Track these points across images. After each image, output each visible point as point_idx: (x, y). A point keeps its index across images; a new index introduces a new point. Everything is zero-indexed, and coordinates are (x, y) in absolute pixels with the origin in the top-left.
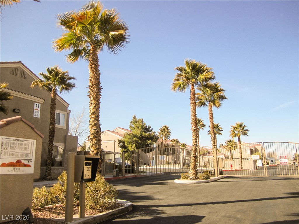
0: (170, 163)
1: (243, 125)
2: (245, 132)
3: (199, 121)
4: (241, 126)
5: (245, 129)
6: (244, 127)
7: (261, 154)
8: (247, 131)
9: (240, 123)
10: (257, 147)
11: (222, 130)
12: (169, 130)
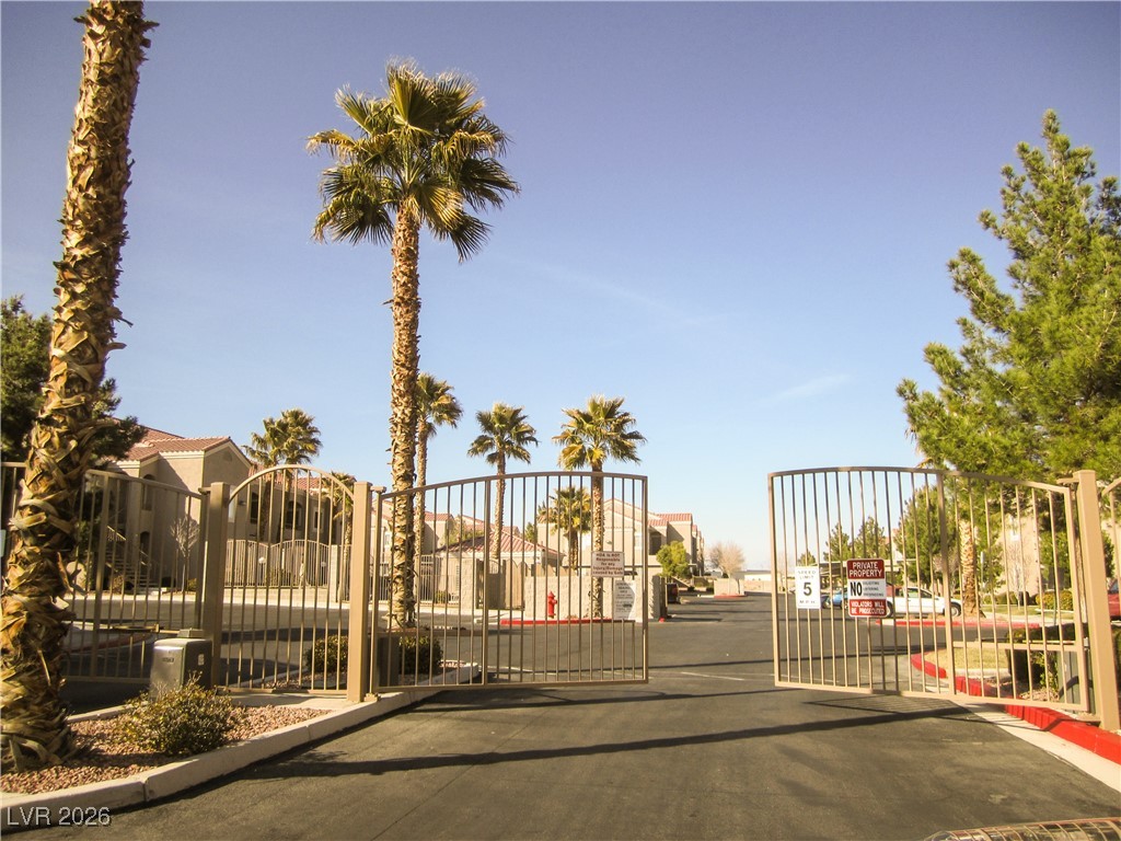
0: (286, 581)
1: (621, 410)
2: (628, 442)
3: (433, 390)
4: (610, 412)
5: (628, 429)
6: (625, 422)
7: (689, 551)
8: (634, 441)
9: (605, 398)
10: (674, 524)
11: (535, 436)
12: (314, 430)
